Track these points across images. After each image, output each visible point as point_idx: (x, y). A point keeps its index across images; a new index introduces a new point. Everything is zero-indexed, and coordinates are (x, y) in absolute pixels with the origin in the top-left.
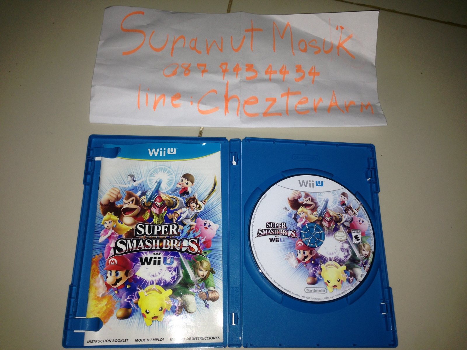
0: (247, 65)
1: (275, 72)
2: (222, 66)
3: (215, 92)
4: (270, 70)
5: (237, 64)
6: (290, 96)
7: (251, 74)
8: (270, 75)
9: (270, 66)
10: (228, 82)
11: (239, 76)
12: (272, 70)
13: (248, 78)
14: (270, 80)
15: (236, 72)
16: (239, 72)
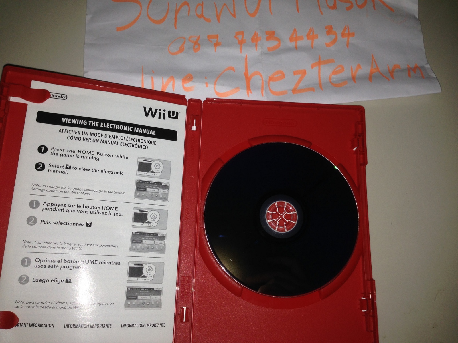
0: (267, 33)
1: (301, 38)
2: (237, 36)
3: (233, 69)
4: (295, 36)
5: (255, 32)
6: (322, 67)
7: (273, 43)
8: (296, 43)
9: (295, 31)
10: (246, 56)
11: (259, 47)
12: (298, 35)
13: (269, 49)
14: (296, 48)
15: (255, 43)
16: (259, 42)
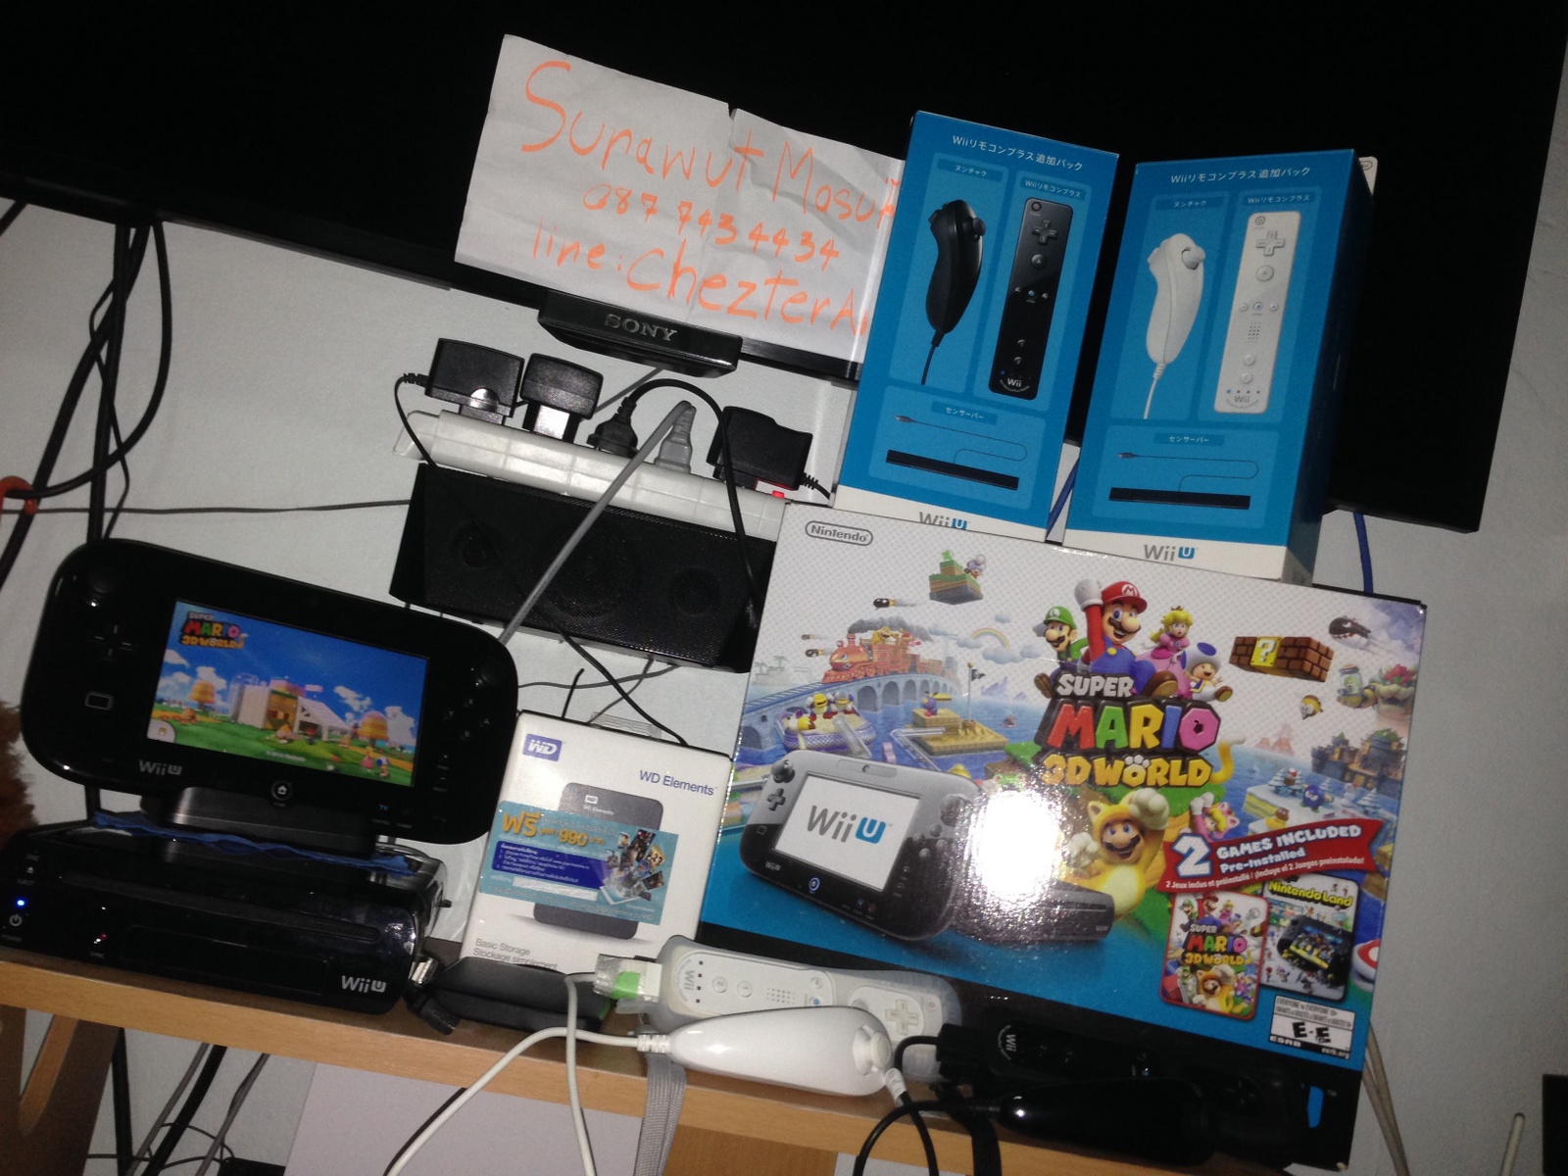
0: (722, 216)
1: (766, 239)
2: (683, 208)
3: (661, 253)
4: (757, 233)
5: (707, 211)
6: (779, 287)
7: (727, 234)
8: (757, 243)
9: (761, 225)
10: (685, 240)
11: (706, 234)
12: (762, 233)
13: (719, 241)
14: (754, 250)
15: (701, 226)
16: (708, 228)
